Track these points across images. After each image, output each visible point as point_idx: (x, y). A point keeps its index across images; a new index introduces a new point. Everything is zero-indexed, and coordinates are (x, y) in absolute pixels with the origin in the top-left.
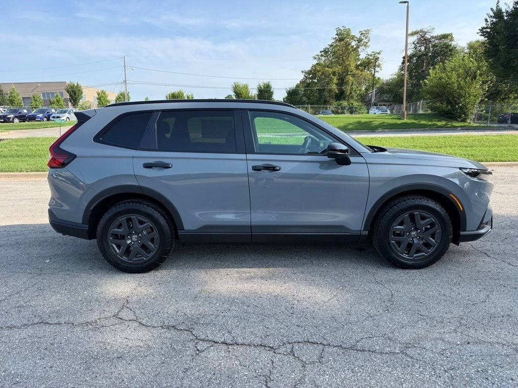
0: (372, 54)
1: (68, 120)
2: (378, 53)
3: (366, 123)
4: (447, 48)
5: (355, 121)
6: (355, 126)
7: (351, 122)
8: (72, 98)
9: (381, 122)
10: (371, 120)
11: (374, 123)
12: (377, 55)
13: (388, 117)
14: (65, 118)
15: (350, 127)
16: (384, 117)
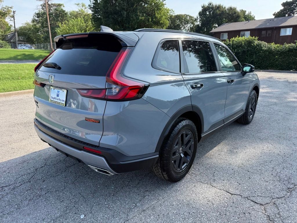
0: (6, 7)
2: (11, 8)
3: (29, 55)
4: (63, 12)
5: (21, 54)
6: (23, 57)
7: (19, 54)
9: (39, 55)
10: (32, 53)
11: (35, 55)
12: (9, 9)
13: (42, 52)
15: (19, 57)
16: (39, 52)
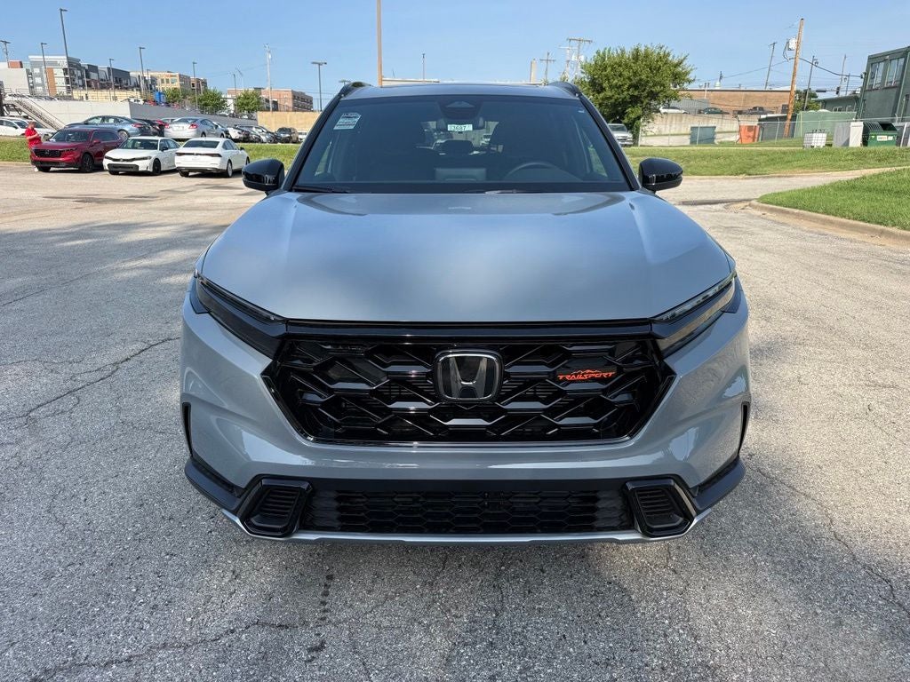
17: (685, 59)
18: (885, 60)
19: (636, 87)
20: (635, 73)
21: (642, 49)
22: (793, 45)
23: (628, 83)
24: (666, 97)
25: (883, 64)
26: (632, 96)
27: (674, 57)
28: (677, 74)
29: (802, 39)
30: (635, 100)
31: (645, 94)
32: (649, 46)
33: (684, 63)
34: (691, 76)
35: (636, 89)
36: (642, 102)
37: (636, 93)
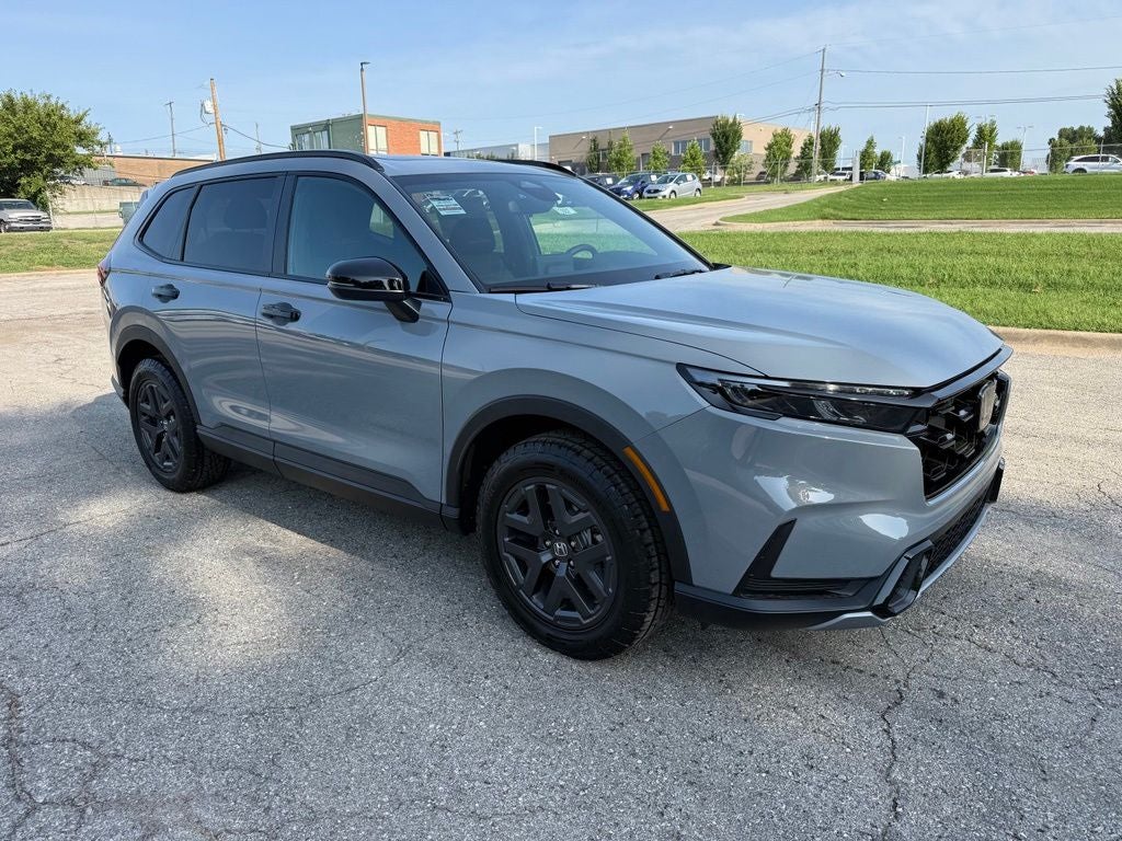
1: (673, 196)
8: (721, 148)
14: (666, 192)
17: (85, 114)
18: (309, 132)
19: (25, 148)
20: (19, 129)
21: (17, 98)
22: (209, 106)
23: (12, 143)
24: (77, 164)
25: (307, 136)
26: (23, 161)
27: (72, 112)
28: (81, 134)
29: (218, 101)
30: (29, 167)
31: (42, 158)
32: (29, 94)
33: (87, 119)
34: (102, 137)
35: (25, 152)
36: (41, 170)
37: (28, 157)
